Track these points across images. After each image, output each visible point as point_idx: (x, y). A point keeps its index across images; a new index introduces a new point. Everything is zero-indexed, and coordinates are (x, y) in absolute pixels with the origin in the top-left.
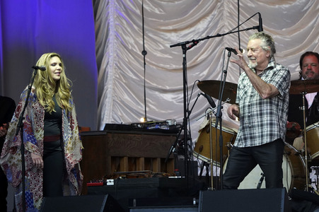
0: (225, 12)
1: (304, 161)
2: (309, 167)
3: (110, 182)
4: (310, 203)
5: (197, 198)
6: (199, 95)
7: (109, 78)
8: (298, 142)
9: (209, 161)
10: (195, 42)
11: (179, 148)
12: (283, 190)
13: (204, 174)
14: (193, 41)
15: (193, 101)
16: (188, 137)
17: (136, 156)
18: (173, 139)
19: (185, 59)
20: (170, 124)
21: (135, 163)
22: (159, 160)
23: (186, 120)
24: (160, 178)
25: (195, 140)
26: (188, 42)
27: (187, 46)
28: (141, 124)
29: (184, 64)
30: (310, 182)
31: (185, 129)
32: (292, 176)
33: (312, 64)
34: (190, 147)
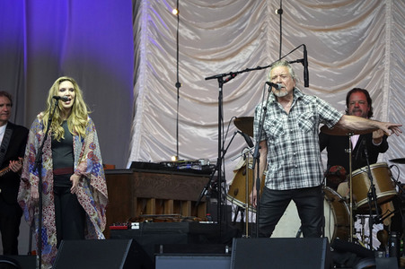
0: (267, 43)
1: (349, 208)
2: (354, 216)
3: (135, 226)
4: (354, 255)
5: (230, 246)
6: (235, 133)
7: (138, 112)
8: (343, 188)
9: (244, 206)
10: (233, 75)
11: (212, 190)
12: (325, 240)
13: (238, 219)
14: (231, 73)
15: (228, 139)
16: (222, 179)
17: (164, 198)
18: (205, 180)
19: (221, 93)
20: (203, 164)
21: (163, 205)
22: (189, 203)
23: (220, 160)
24: (190, 223)
25: (229, 182)
26: (225, 75)
27: (224, 79)
28: (171, 163)
29: (220, 98)
30: (355, 231)
31: (219, 170)
32: (335, 225)
33: (359, 102)
34: (224, 189)
